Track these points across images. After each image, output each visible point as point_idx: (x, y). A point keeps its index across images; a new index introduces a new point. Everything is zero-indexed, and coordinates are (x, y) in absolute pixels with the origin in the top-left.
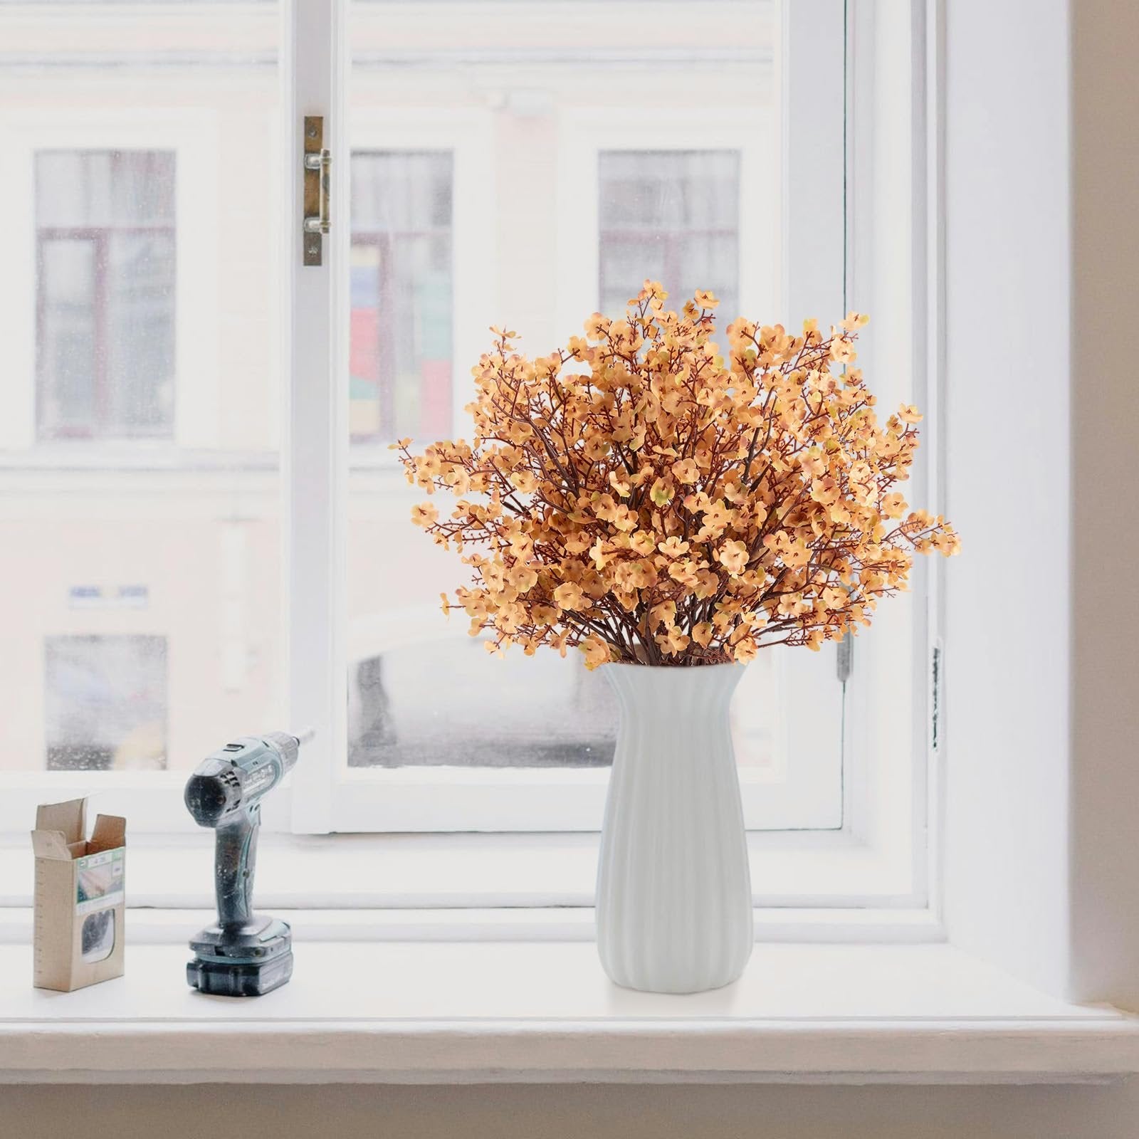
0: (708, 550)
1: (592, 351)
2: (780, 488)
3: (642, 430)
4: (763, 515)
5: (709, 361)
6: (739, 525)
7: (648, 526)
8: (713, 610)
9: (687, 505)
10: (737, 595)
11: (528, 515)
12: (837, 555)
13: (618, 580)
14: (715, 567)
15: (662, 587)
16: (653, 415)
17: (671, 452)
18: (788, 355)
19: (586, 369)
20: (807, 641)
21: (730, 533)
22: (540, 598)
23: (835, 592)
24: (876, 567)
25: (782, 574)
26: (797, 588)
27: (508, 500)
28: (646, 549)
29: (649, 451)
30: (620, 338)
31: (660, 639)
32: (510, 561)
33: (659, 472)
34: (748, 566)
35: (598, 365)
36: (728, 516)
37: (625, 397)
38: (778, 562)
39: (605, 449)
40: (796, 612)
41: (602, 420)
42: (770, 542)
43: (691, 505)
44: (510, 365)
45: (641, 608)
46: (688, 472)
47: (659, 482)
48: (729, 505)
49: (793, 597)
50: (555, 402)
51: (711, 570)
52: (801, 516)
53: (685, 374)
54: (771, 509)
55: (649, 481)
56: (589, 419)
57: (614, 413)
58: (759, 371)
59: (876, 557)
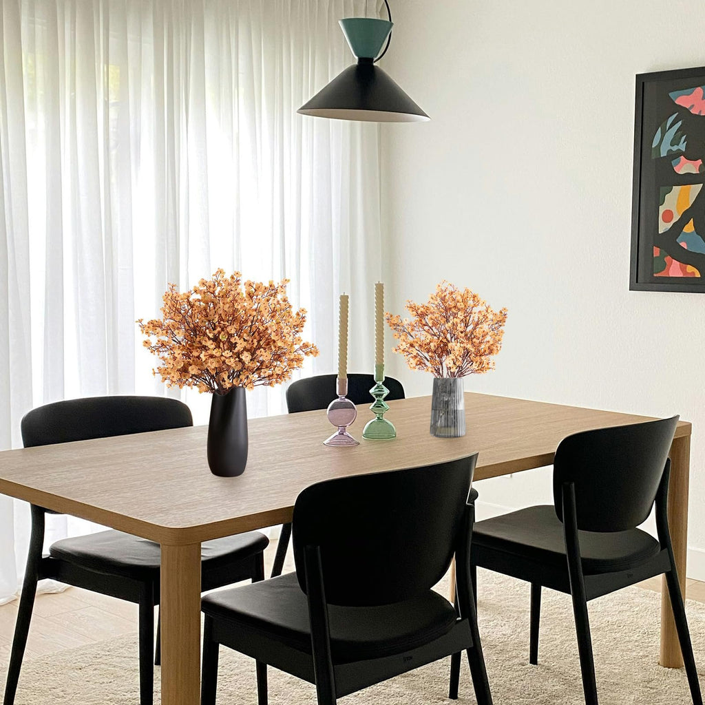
0: (238, 355)
1: (201, 291)
2: (261, 335)
3: (217, 316)
4: (256, 344)
5: (238, 294)
6: (248, 347)
7: (219, 347)
8: (240, 374)
9: (231, 340)
10: (247, 369)
11: (180, 344)
12: (280, 357)
13: (209, 364)
14: (241, 360)
15: (223, 367)
16: (220, 312)
17: (226, 323)
18: (264, 292)
19: (199, 296)
20: (270, 384)
21: (245, 349)
22: (184, 370)
23: (279, 368)
24: (292, 360)
25: (262, 363)
26: (267, 367)
27: (174, 339)
28: (218, 355)
29: (219, 323)
30: (210, 287)
31: (223, 383)
32: (175, 358)
33: (223, 330)
34: (251, 360)
35: (203, 295)
36: (245, 344)
37: (212, 306)
38: (261, 359)
39: (205, 322)
40: (267, 375)
41: (204, 313)
42: (258, 352)
43: (233, 340)
44: (174, 296)
45: (216, 374)
46: (232, 330)
47: (223, 333)
48: (245, 340)
49: (265, 370)
50: (189, 307)
51: (239, 361)
52: (268, 344)
53: (231, 298)
54: (259, 342)
55: (219, 333)
56: (200, 313)
57: (208, 311)
58: (255, 297)
59: (292, 357)
